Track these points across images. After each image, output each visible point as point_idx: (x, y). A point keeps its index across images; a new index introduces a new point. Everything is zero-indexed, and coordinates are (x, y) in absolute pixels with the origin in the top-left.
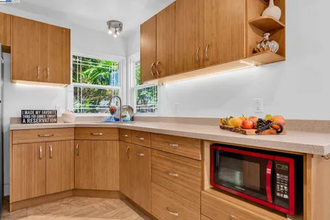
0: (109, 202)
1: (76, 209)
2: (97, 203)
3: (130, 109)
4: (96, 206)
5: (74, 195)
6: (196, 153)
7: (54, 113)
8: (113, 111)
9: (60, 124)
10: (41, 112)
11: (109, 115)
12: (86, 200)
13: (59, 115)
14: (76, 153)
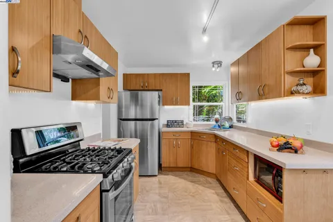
0: (209, 179)
1: (190, 178)
2: (202, 178)
3: (230, 119)
4: (201, 179)
5: (191, 171)
6: (244, 156)
7: (182, 122)
8: (217, 121)
9: (185, 129)
10: (176, 121)
11: (214, 123)
12: (197, 175)
13: (184, 123)
14: (192, 147)
